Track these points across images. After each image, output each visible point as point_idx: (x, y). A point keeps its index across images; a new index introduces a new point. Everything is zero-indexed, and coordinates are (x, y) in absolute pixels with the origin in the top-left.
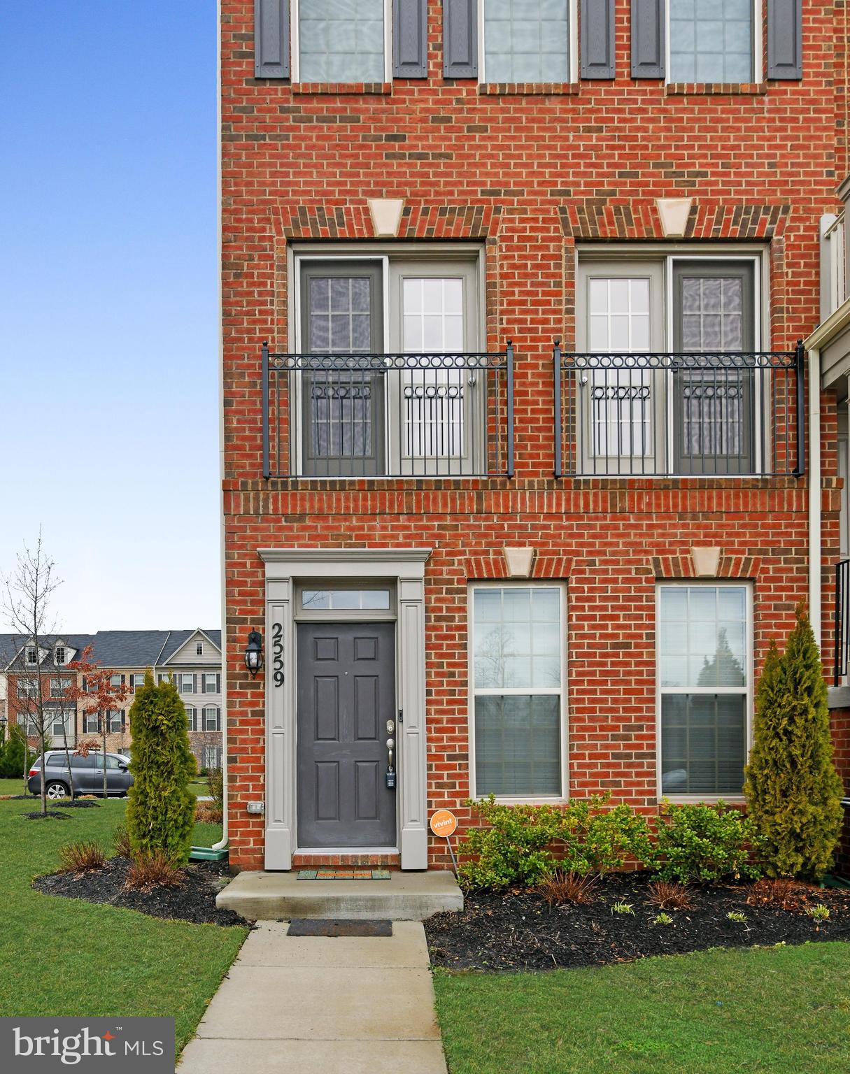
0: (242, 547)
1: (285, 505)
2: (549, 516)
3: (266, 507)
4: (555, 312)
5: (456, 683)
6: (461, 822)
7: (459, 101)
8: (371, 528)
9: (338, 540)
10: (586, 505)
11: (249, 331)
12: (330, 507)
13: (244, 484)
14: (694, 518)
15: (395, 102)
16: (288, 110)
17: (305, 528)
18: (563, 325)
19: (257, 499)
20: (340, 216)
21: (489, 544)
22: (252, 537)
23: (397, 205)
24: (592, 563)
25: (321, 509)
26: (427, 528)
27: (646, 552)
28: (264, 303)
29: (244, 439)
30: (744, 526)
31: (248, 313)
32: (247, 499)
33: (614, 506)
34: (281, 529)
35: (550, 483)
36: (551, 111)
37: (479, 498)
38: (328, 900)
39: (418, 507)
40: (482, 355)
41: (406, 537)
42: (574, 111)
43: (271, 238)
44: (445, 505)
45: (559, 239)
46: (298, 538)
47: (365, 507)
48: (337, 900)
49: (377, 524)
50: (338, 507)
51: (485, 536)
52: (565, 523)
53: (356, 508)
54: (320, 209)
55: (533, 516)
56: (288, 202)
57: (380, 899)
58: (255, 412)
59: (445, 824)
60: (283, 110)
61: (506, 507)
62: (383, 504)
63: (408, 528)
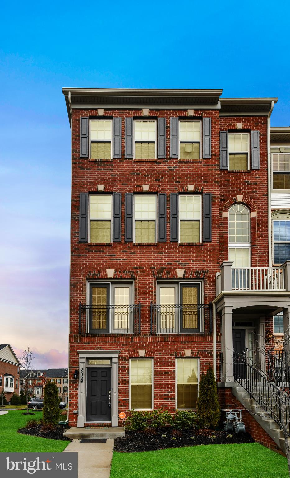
0: (74, 350)
1: (84, 340)
2: (149, 342)
3: (80, 341)
4: (151, 295)
5: (126, 382)
6: (127, 415)
7: (128, 247)
8: (105, 345)
9: (97, 348)
10: (158, 340)
11: (76, 300)
12: (95, 341)
13: (75, 335)
14: (185, 343)
15: (113, 247)
16: (87, 249)
17: (89, 346)
18: (153, 298)
19: (77, 339)
20: (99, 273)
21: (134, 349)
22: (76, 348)
23: (113, 271)
24: (160, 353)
25: (93, 341)
26: (119, 345)
27: (173, 351)
28: (80, 293)
29: (75, 325)
30: (197, 345)
31: (76, 296)
32: (75, 339)
33: (165, 340)
34: (83, 346)
35: (150, 335)
36: (151, 249)
37: (132, 338)
38: (91, 434)
39: (117, 340)
40: (133, 305)
41: (114, 348)
42: (156, 249)
43: (82, 278)
44: (124, 340)
45: (152, 278)
46: (87, 348)
47: (104, 341)
48: (93, 434)
49: (107, 344)
50: (98, 341)
51: (133, 347)
52: (153, 344)
53: (102, 341)
54: (94, 272)
55: (145, 343)
56: (86, 270)
57: (104, 434)
58: (78, 318)
59: (123, 415)
60: (86, 249)
61: (139, 340)
62: (109, 340)
63: (114, 345)
